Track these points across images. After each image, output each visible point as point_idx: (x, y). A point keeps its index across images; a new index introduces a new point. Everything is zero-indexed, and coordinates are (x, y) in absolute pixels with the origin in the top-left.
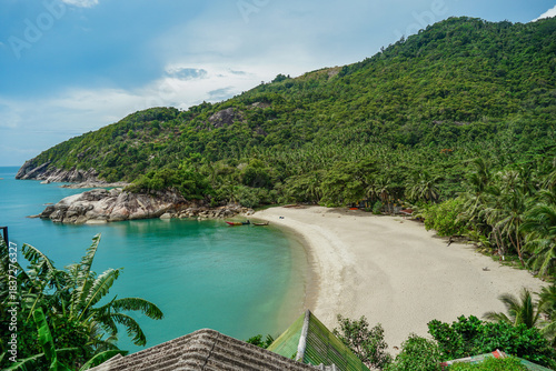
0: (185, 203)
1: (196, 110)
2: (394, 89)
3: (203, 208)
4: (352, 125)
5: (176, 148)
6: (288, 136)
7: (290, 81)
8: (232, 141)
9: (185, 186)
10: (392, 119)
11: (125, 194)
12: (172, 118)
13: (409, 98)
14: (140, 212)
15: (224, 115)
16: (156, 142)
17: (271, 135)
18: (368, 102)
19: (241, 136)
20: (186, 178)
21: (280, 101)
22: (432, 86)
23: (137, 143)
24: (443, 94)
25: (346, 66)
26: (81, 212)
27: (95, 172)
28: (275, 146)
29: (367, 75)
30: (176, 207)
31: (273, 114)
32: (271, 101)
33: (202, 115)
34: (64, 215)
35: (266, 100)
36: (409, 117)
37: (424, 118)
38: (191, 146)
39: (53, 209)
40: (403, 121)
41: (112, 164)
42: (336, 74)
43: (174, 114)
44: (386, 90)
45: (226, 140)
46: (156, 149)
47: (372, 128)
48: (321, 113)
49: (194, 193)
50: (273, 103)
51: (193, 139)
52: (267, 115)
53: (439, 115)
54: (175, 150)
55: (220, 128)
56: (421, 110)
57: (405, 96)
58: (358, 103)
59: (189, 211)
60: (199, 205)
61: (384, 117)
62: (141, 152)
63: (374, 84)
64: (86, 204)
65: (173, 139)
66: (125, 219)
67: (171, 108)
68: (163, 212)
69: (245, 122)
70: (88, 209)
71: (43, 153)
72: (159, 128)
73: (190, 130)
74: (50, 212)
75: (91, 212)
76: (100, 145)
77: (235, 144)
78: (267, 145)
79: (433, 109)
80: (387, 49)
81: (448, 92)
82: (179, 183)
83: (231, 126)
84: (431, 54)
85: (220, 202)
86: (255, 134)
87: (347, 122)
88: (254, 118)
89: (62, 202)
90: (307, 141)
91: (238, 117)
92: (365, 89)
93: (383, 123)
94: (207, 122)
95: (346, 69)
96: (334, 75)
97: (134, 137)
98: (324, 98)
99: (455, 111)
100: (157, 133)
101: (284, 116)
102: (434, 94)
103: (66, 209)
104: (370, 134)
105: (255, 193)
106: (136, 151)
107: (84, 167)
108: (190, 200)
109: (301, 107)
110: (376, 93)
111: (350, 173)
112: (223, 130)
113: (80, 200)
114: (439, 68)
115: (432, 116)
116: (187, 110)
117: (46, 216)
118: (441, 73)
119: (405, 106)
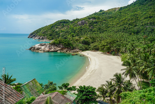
0: (64, 48)
1: (74, 21)
2: (134, 15)
3: (69, 50)
4: (119, 26)
5: (68, 31)
6: (100, 29)
7: (104, 12)
8: (83, 30)
9: (65, 44)
10: (132, 25)
11: (49, 45)
12: (68, 23)
13: (139, 18)
14: (52, 50)
15: (82, 22)
16: (62, 29)
17: (95, 29)
18: (125, 20)
19: (86, 29)
20: (65, 42)
21: (99, 18)
22: (147, 14)
23: (57, 30)
24: (150, 17)
25: (121, 7)
26: (38, 49)
27: (46, 37)
28: (95, 32)
29: (127, 11)
30: (62, 49)
31: (96, 22)
32: (96, 18)
33: (76, 22)
34: (34, 50)
35: (94, 18)
36: (138, 25)
37: (142, 25)
38: (72, 31)
39: (32, 48)
40: (136, 26)
41: (51, 35)
42: (118, 10)
43: (68, 22)
44: (131, 16)
45: (81, 30)
46: (63, 31)
47: (125, 27)
48: (111, 22)
49: (67, 45)
50: (97, 19)
51: (73, 29)
52: (94, 23)
53: (148, 24)
54: (67, 32)
55: (80, 26)
56: (142, 22)
57: (138, 18)
58: (122, 19)
59: (65, 50)
60: (68, 49)
61: (130, 24)
62: (58, 32)
63: (128, 14)
64: (40, 47)
65: (67, 29)
66: (48, 51)
67: (68, 20)
68: (58, 50)
69: (88, 24)
70: (40, 48)
71: (35, 31)
72: (64, 25)
73: (72, 26)
74: (31, 49)
75: (40, 49)
76: (48, 30)
77: (84, 31)
78: (93, 32)
79: (146, 22)
80: (135, 2)
81: (152, 17)
82: (63, 43)
83: (83, 26)
84: (149, 4)
85: (74, 48)
86: (90, 28)
87: (118, 26)
88: (90, 24)
89: (35, 46)
90: (105, 31)
91: (86, 23)
92: (125, 15)
93: (129, 26)
94: (77, 24)
95: (121, 8)
96: (117, 10)
97: (57, 28)
98: (112, 18)
99: (153, 23)
100: (63, 27)
101: (99, 23)
102: (147, 17)
103: (35, 48)
104: (124, 29)
105: (84, 46)
106: (57, 32)
107: (44, 36)
108: (66, 47)
109: (105, 20)
110: (128, 17)
111: (107, 43)
112: (81, 27)
113: (39, 46)
114: (151, 8)
115: (145, 24)
116: (72, 20)
117: (30, 49)
118: (151, 10)
119: (137, 21)
